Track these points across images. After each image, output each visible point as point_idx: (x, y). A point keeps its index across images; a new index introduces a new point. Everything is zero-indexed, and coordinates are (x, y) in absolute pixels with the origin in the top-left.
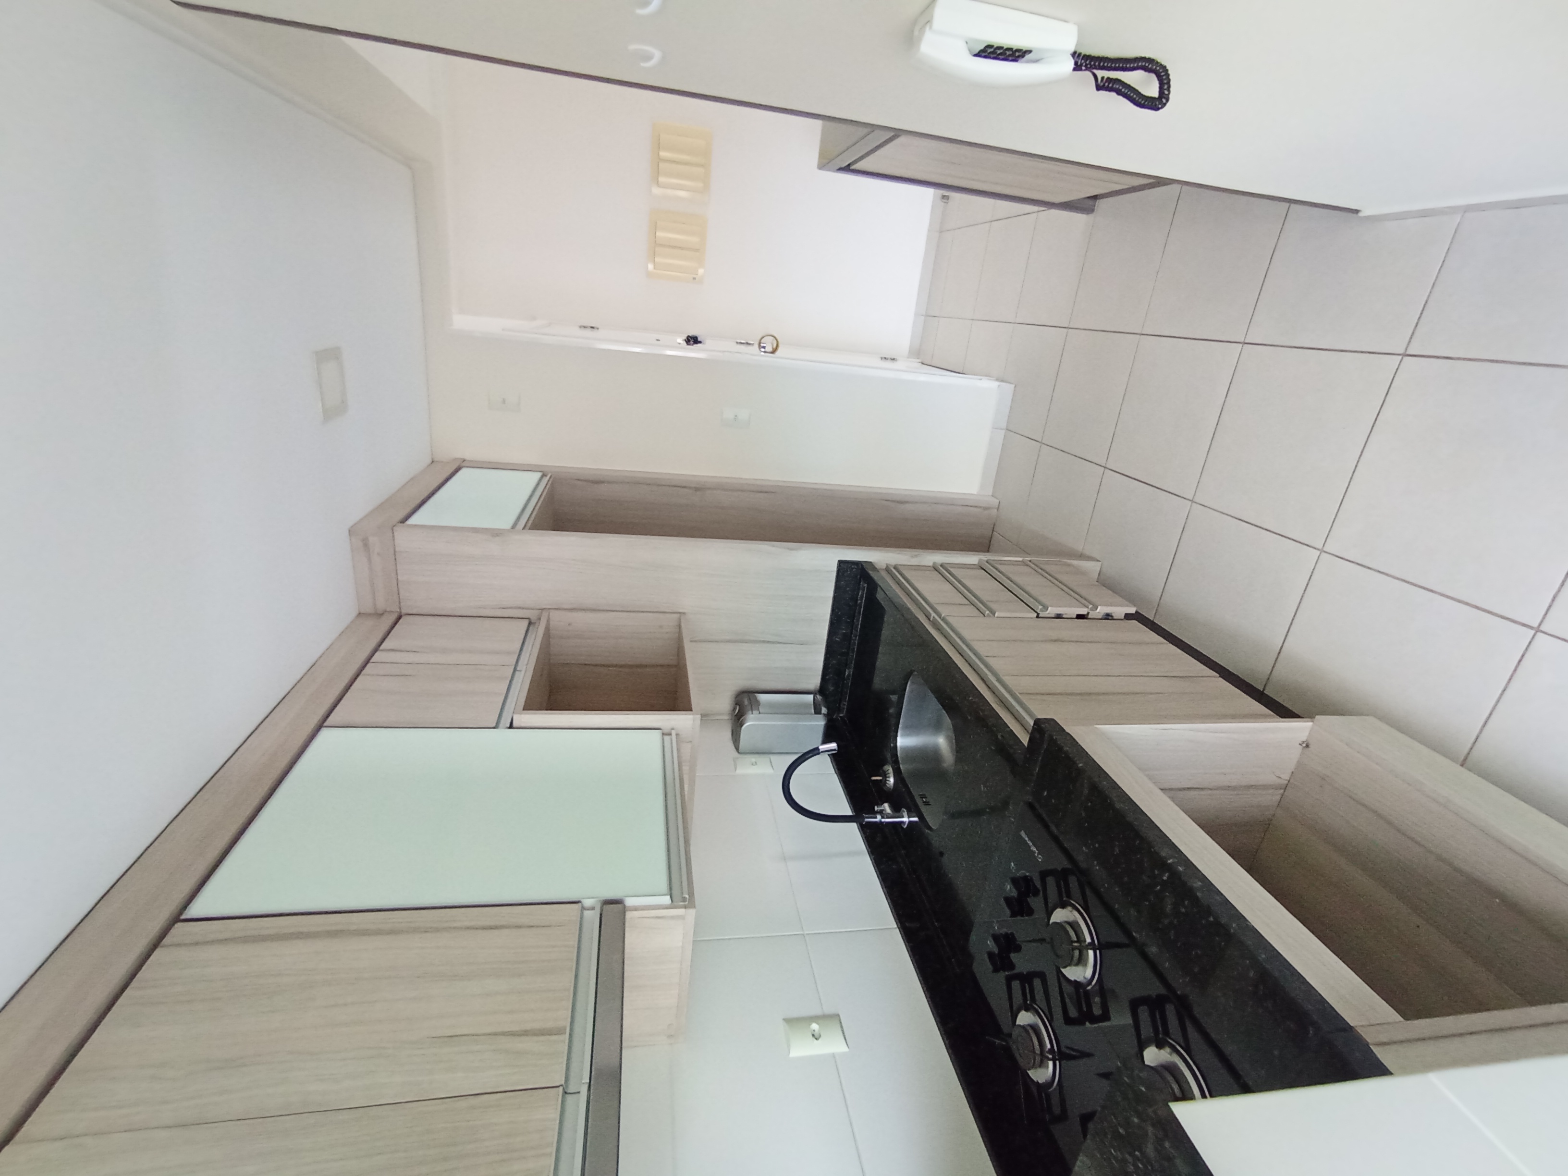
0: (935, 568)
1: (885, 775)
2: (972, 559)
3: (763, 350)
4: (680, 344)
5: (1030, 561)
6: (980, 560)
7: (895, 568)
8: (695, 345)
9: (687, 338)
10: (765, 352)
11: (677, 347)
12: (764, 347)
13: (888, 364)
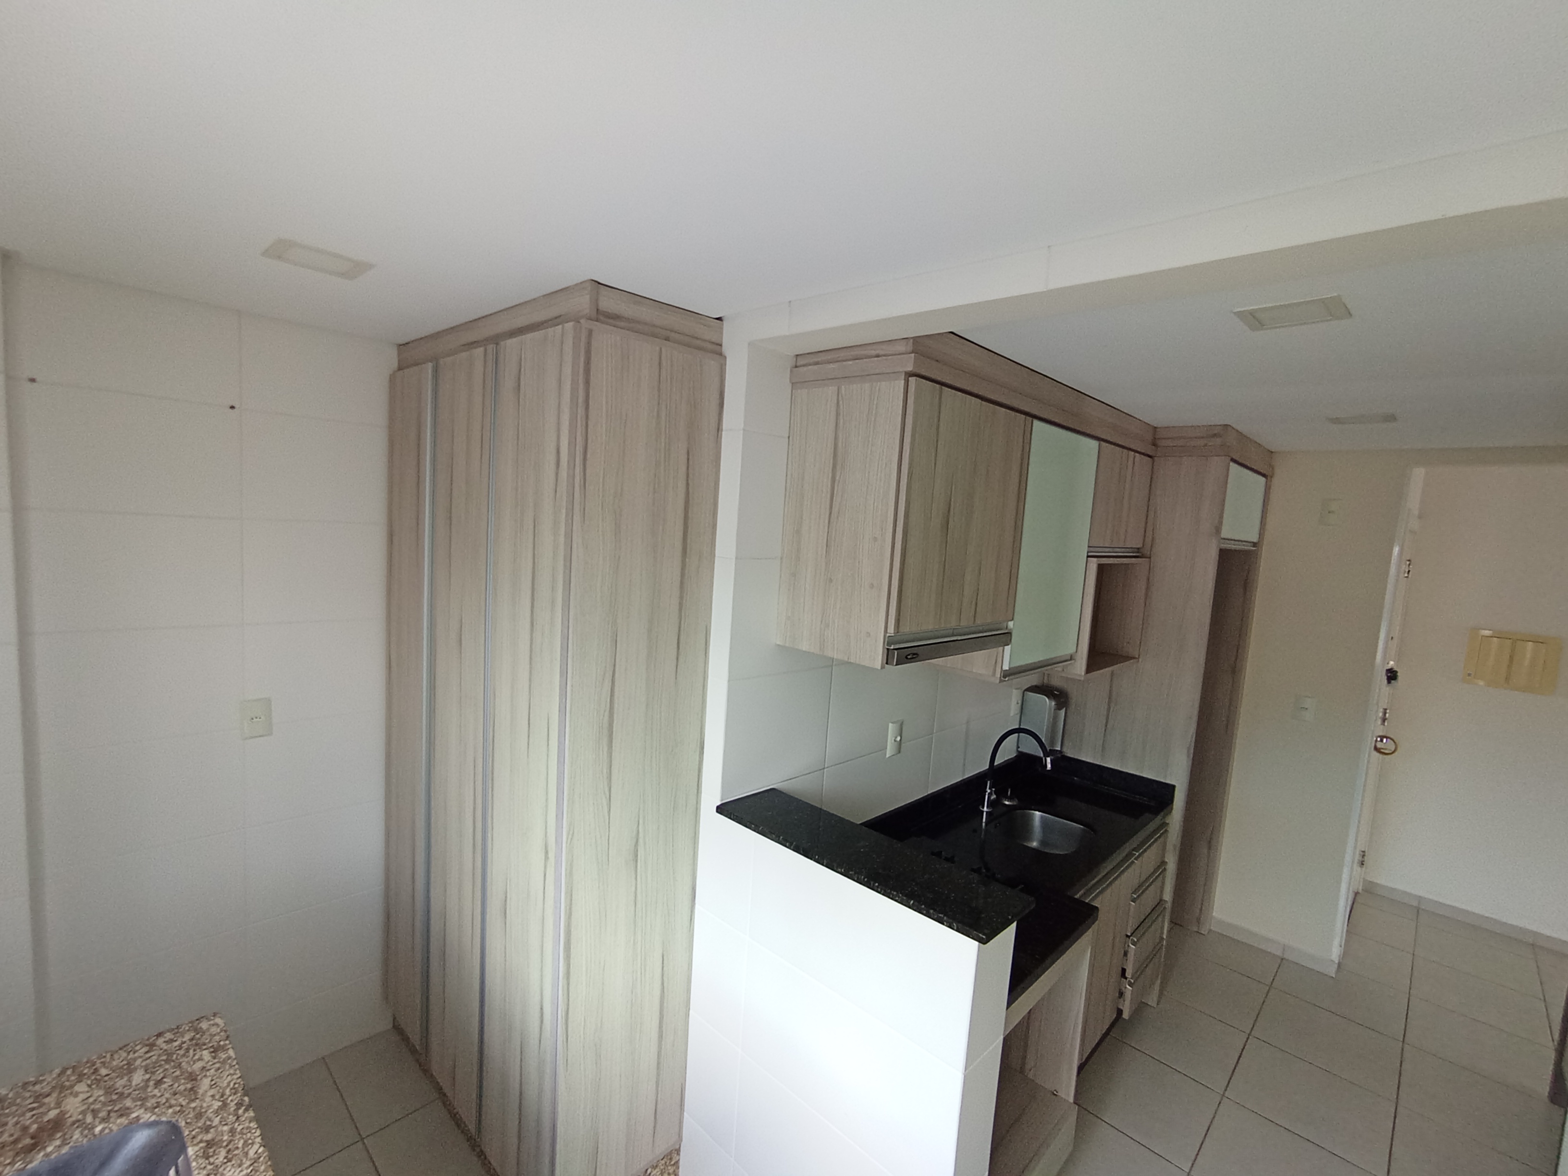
0: (1164, 863)
1: (1010, 799)
2: (1168, 896)
3: (1379, 739)
4: (1388, 663)
5: (1162, 945)
6: (1166, 901)
7: (1166, 831)
8: (1386, 677)
9: (1394, 671)
10: (1376, 741)
11: (1385, 660)
12: (1382, 741)
13: (1358, 857)
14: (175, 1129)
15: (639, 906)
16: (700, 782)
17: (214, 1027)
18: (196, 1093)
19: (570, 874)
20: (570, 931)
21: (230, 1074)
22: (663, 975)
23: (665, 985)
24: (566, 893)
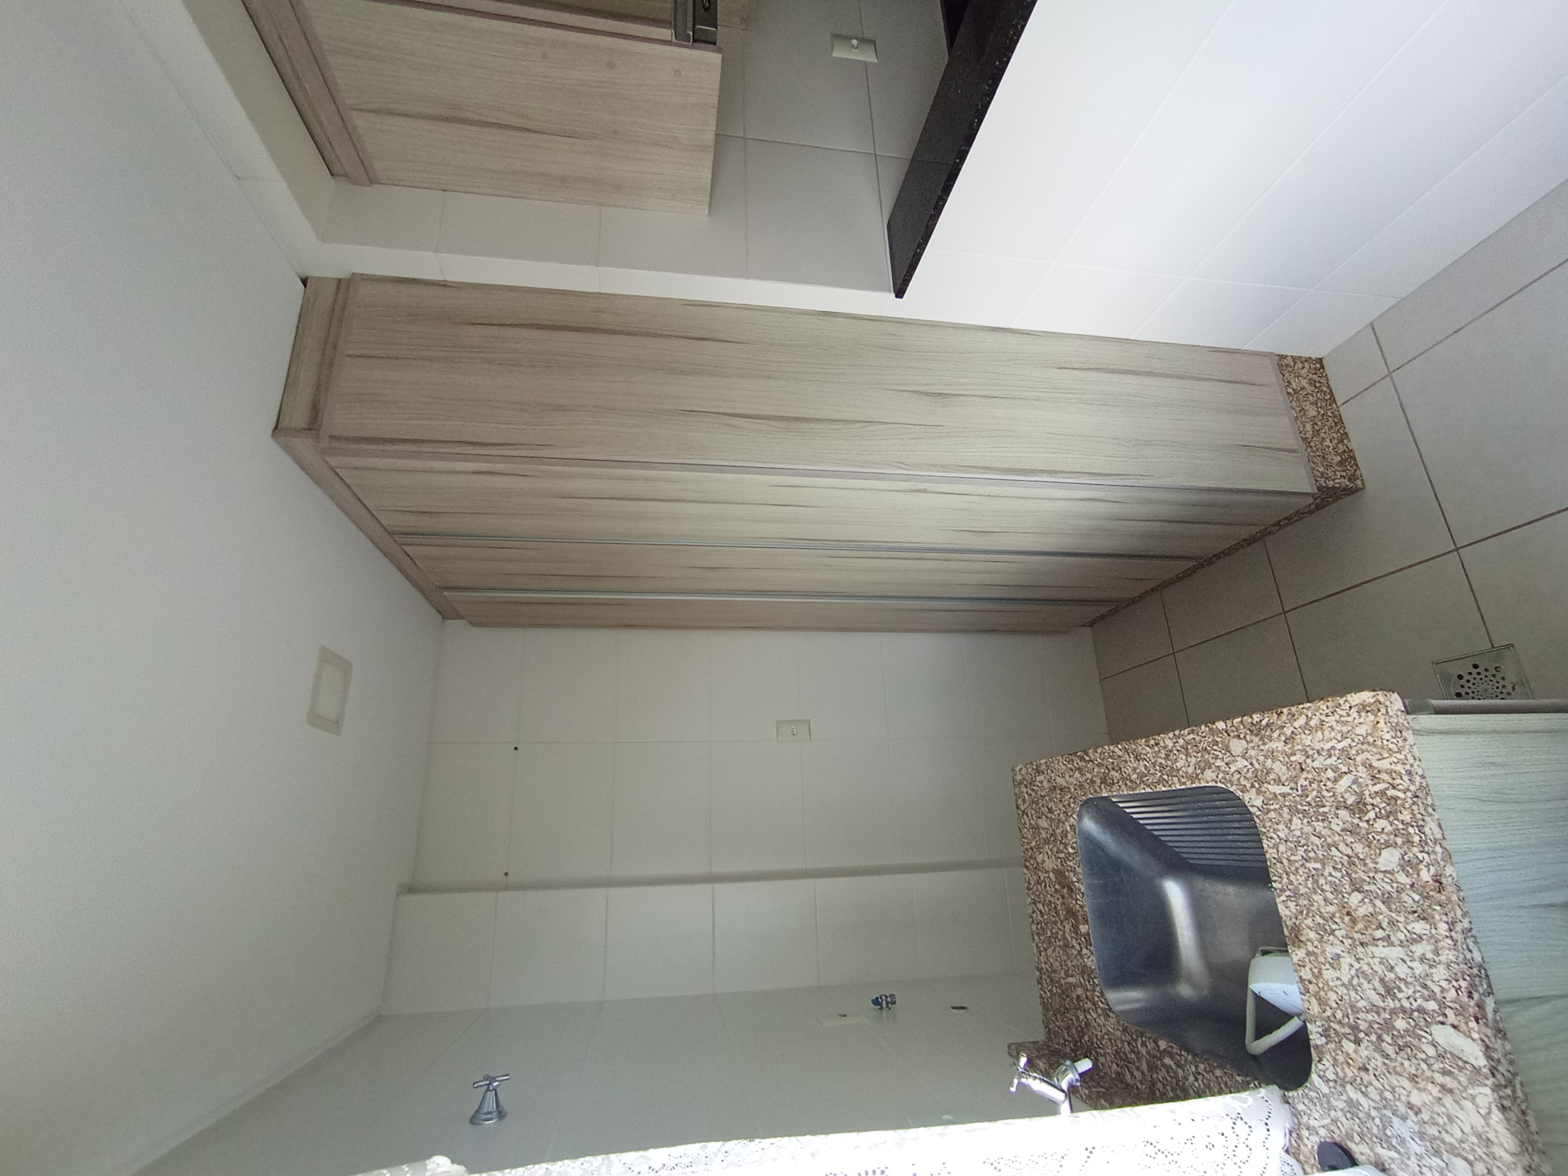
14: (1086, 803)
15: (996, 394)
16: (867, 317)
17: (1022, 771)
18: (1065, 787)
19: (944, 467)
20: (1005, 469)
21: (1059, 762)
22: (1081, 369)
23: (1092, 367)
24: (964, 472)
